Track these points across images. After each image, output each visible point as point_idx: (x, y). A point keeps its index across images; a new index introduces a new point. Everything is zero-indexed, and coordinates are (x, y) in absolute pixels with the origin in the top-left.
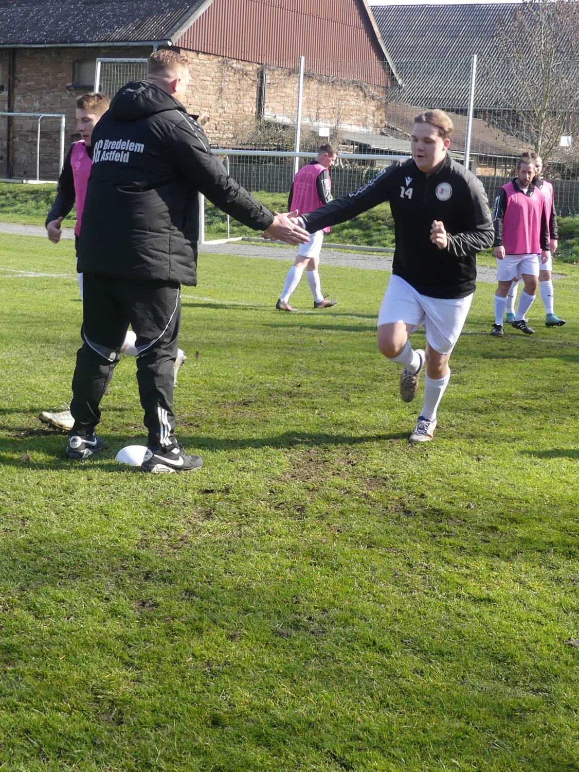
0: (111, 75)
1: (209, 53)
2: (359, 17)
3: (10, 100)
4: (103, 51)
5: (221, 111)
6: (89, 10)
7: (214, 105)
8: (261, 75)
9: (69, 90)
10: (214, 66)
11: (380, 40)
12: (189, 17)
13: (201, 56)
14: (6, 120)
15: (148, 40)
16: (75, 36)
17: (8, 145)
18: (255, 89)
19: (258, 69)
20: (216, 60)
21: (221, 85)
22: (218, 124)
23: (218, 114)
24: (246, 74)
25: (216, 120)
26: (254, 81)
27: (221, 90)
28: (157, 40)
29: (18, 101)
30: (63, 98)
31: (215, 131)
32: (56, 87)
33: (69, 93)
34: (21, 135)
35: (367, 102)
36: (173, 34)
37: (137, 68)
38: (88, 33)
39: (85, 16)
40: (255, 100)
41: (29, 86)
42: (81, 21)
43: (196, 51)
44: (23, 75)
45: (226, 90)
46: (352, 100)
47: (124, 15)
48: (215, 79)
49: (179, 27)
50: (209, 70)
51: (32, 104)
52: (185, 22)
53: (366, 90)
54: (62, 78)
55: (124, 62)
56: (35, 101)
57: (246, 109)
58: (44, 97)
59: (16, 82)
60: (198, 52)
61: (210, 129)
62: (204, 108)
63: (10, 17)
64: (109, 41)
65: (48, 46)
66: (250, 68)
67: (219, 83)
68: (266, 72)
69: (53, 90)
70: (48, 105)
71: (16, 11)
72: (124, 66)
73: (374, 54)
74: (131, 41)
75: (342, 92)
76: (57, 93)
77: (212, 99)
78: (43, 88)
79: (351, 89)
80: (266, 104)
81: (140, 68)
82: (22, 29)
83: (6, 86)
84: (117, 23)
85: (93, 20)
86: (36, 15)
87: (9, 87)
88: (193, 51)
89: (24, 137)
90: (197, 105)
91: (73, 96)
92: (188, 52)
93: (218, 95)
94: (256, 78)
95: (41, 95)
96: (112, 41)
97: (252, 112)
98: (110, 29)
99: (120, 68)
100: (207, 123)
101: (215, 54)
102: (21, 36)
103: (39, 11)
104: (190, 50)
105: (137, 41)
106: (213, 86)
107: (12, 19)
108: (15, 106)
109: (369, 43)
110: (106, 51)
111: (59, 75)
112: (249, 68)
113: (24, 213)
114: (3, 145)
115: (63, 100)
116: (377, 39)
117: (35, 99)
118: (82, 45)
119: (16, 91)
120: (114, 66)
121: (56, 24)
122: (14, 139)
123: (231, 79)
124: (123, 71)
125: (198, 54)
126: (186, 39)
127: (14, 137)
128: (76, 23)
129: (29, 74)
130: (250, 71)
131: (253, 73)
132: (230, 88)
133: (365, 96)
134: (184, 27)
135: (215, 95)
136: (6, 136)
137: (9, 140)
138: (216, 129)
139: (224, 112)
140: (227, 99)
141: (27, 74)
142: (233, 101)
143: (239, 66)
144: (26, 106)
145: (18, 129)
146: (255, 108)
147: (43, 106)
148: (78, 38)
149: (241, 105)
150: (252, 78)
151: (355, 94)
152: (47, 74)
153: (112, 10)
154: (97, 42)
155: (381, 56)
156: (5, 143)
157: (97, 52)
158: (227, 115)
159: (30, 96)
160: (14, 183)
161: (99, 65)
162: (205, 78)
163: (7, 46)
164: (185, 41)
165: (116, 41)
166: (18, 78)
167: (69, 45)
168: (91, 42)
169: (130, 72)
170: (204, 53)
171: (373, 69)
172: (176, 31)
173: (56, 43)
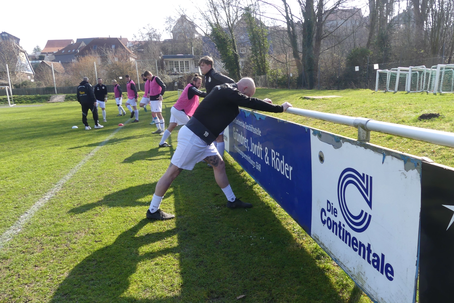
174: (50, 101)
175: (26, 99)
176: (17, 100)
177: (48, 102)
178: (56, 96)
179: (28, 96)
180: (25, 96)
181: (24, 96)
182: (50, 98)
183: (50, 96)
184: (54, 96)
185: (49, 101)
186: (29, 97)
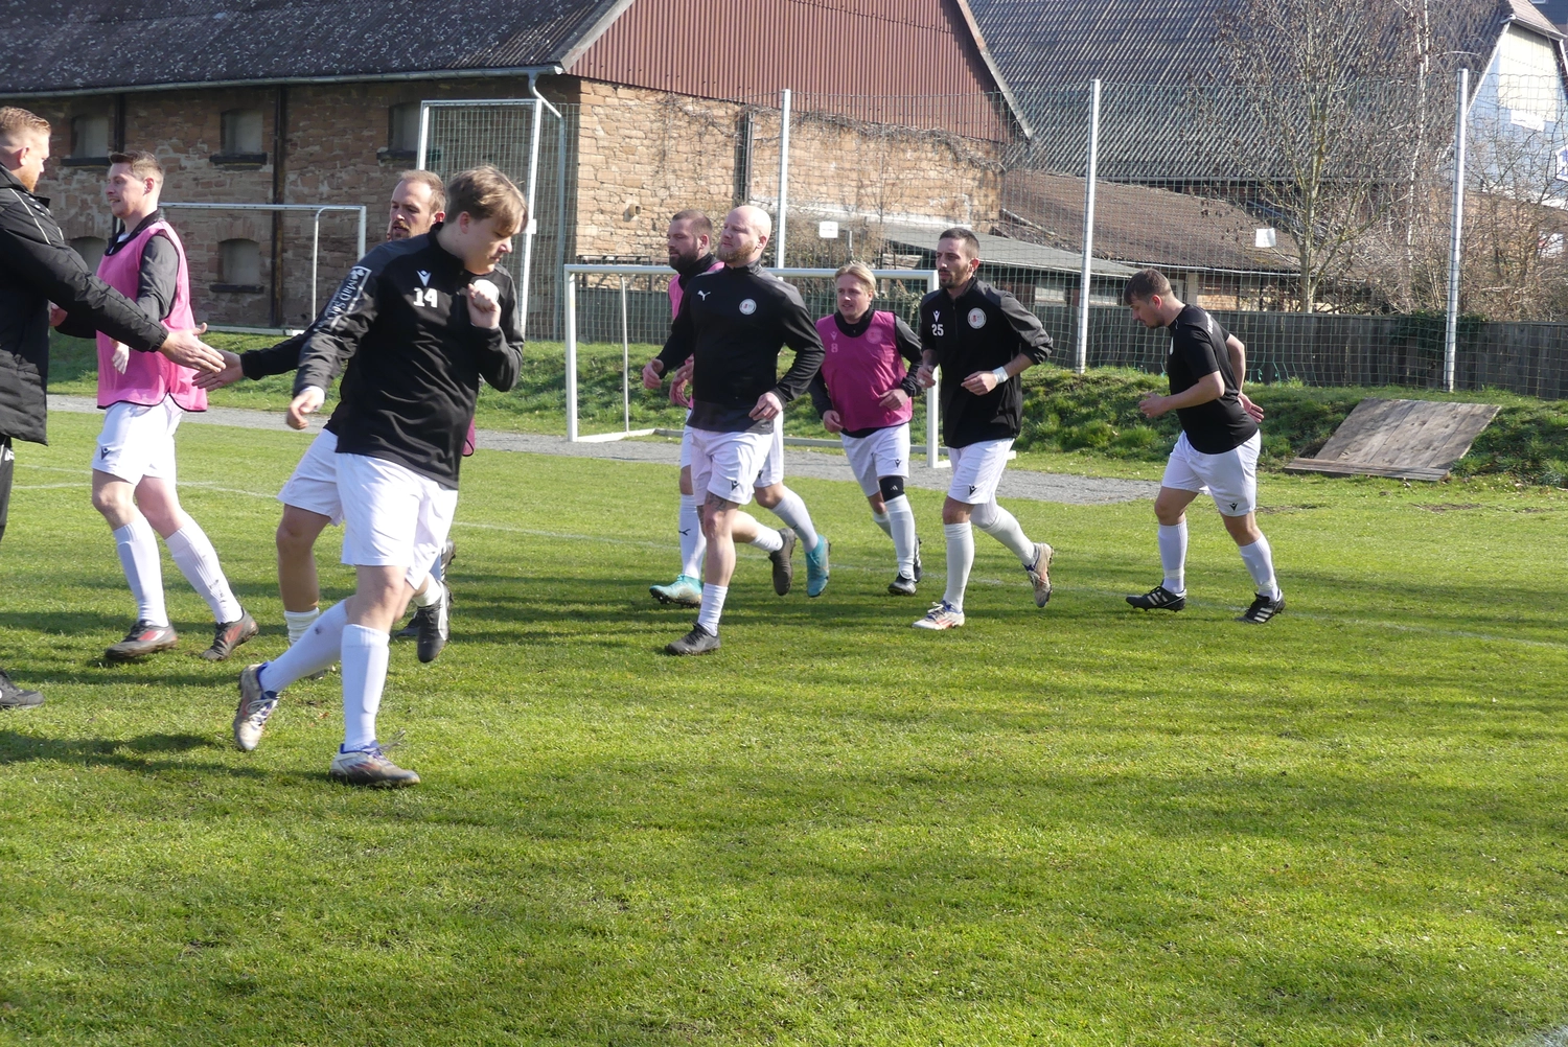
0: (458, 131)
1: (638, 87)
2: (940, 11)
3: (277, 180)
4: (442, 86)
5: (663, 193)
6: (422, 11)
7: (650, 182)
8: (743, 125)
9: (383, 161)
10: (648, 110)
11: (984, 54)
12: (598, 19)
13: (622, 92)
14: (269, 219)
15: (519, 65)
16: (391, 60)
17: (273, 264)
18: (731, 151)
19: (736, 115)
20: (652, 99)
21: (662, 144)
22: (658, 219)
23: (657, 200)
24: (713, 124)
25: (652, 211)
26: (728, 136)
27: (663, 155)
28: (537, 64)
29: (294, 183)
30: (373, 175)
31: (652, 233)
32: (358, 154)
33: (382, 165)
34: (297, 246)
35: (960, 172)
36: (564, 53)
37: (504, 117)
38: (414, 53)
39: (414, 22)
40: (731, 173)
41: (311, 154)
42: (405, 33)
43: (611, 82)
44: (300, 134)
45: (672, 155)
46: (929, 168)
47: (482, 19)
48: (650, 135)
49: (578, 39)
50: (641, 117)
51: (317, 188)
52: (588, 29)
53: (959, 149)
54: (370, 138)
55: (481, 107)
56: (322, 182)
57: (714, 189)
58: (338, 175)
59: (289, 147)
60: (615, 85)
61: (642, 229)
62: (630, 190)
63: (280, 28)
64: (450, 68)
65: (342, 79)
66: (721, 113)
67: (658, 142)
68: (753, 119)
69: (353, 161)
70: (345, 189)
71: (291, 16)
72: (480, 114)
73: (973, 81)
74: (489, 67)
75: (909, 155)
76: (361, 167)
77: (644, 172)
78: (336, 158)
79: (929, 147)
80: (753, 180)
81: (510, 117)
82: (299, 49)
83: (270, 155)
84: (468, 33)
85: (426, 29)
86: (325, 22)
87: (275, 155)
88: (606, 82)
89: (302, 250)
90: (615, 183)
91: (389, 172)
92: (597, 85)
93: (657, 163)
94: (733, 130)
95: (332, 171)
96: (456, 68)
97: (726, 195)
98: (454, 45)
99: (475, 117)
100: (636, 218)
101: (649, 88)
102: (295, 63)
103: (331, 15)
104: (600, 81)
105: (501, 67)
106: (648, 147)
107: (283, 29)
108: (287, 192)
109: (963, 60)
110: (447, 87)
111: (366, 133)
112: (719, 111)
113: (279, 391)
114: (263, 265)
115: (372, 179)
116: (978, 51)
117: (321, 178)
118: (403, 76)
119: (287, 164)
120: (463, 114)
121: (359, 38)
122: (285, 255)
123: (683, 133)
124: (480, 122)
125: (616, 89)
126: (592, 61)
127: (284, 250)
128: (396, 36)
129: (311, 131)
130: (721, 117)
131: (726, 122)
132: (681, 149)
133: (957, 160)
134: (586, 40)
135: (651, 164)
136: (270, 249)
137: (274, 255)
138: (654, 229)
139: (670, 196)
140: (674, 171)
141: (306, 132)
142: (685, 175)
143: (697, 108)
144: (306, 191)
145: (291, 235)
146: (731, 188)
147: (336, 192)
148: (395, 63)
149: (703, 183)
150: (725, 130)
151: (937, 158)
152: (344, 132)
153: (462, 11)
154: (430, 69)
155: (988, 83)
156: (268, 261)
157: (431, 89)
158: (677, 201)
159: (313, 172)
160: (269, 336)
161: (426, 113)
162: (634, 133)
163: (270, 80)
164: (590, 64)
165: (462, 68)
166: (291, 140)
167: (379, 77)
168: (419, 70)
169: (492, 124)
170: (628, 86)
171: (977, 108)
172: (571, 47)
173: (356, 73)
174: (1319, 461)
176: (1063, 414)
177: (1298, 463)
180: (1141, 384)
181: (1135, 378)
182: (1335, 426)
183: (1349, 410)
184: (1383, 408)
185: (1313, 451)
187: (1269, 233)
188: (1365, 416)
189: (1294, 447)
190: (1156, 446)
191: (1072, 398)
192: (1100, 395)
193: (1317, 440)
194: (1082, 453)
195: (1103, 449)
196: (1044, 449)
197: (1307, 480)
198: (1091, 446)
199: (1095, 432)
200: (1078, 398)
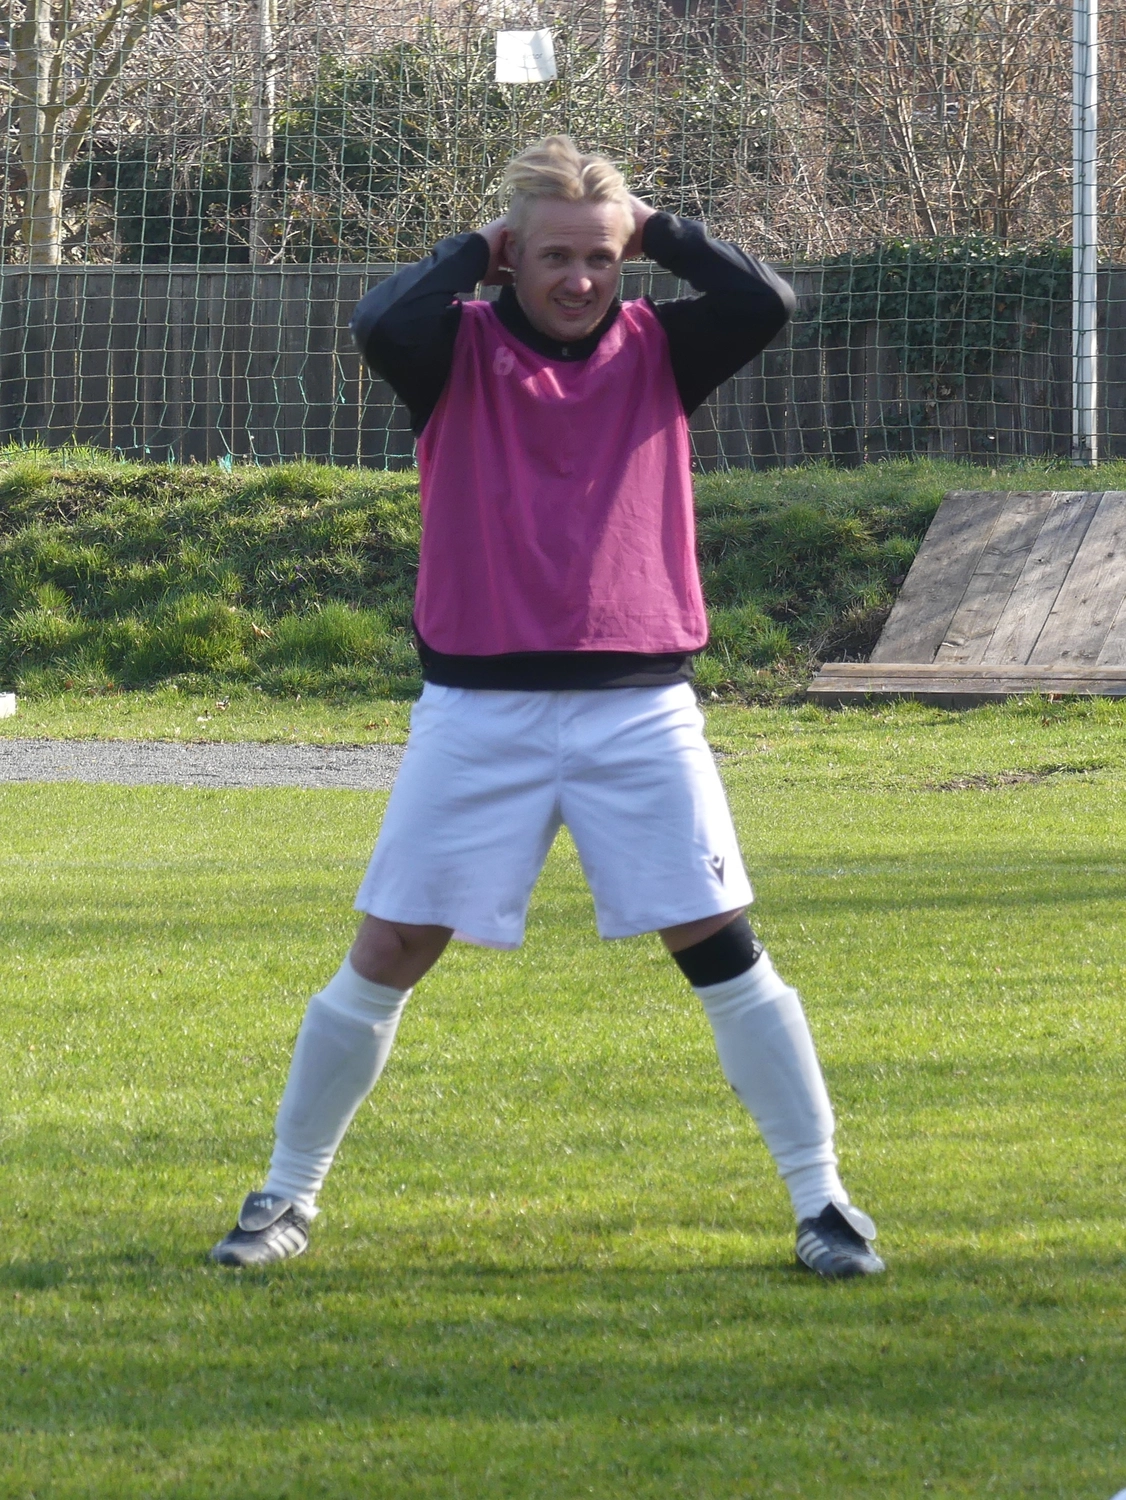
175: (289, 567)
176: (71, 582)
177: (836, 677)
178: (1078, 529)
179: (359, 477)
180: (280, 490)
181: (254, 474)
182: (895, 574)
183: (918, 524)
184: (1013, 518)
185: (860, 642)
186: (365, 500)
187: (536, 44)
188: (969, 544)
189: (797, 635)
190: (396, 659)
191: (88, 537)
192: (169, 525)
193: (856, 613)
194: (187, 691)
195: (242, 675)
196: (65, 687)
197: (889, 716)
198: (201, 668)
199: (202, 627)
200: (102, 536)
